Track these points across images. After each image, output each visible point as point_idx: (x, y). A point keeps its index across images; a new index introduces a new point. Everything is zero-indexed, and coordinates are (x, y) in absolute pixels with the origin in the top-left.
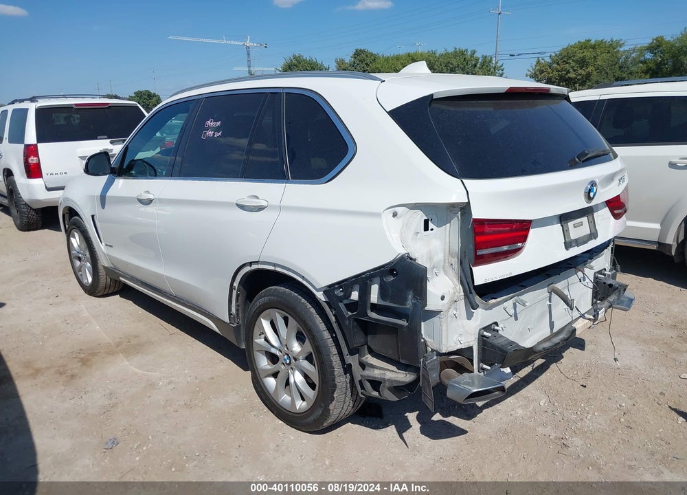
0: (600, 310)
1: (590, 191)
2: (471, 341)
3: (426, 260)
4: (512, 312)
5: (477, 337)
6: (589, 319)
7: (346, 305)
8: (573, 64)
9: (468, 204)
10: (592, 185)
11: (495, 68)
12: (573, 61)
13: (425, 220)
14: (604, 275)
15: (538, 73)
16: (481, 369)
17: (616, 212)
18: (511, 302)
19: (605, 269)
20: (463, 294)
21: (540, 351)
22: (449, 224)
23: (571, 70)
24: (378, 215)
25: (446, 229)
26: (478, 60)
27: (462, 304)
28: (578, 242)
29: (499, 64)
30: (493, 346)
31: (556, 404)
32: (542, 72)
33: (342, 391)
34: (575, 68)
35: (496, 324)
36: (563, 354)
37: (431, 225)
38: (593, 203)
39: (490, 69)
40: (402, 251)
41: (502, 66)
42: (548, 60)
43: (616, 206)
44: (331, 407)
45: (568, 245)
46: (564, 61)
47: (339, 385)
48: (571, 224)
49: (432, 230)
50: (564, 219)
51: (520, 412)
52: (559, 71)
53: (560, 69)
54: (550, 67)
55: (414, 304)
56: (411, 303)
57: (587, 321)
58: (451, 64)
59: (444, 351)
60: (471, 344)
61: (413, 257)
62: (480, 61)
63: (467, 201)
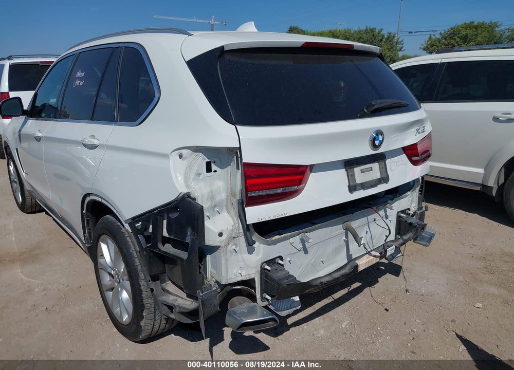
0: (389, 247)
1: (374, 139)
2: (253, 273)
3: (207, 199)
4: (300, 246)
5: (259, 270)
6: (375, 256)
7: (145, 237)
8: (458, 39)
9: (240, 148)
10: (377, 134)
11: (396, 43)
12: (458, 37)
13: (207, 162)
14: (408, 214)
15: (429, 46)
16: (263, 299)
17: (414, 159)
18: (298, 238)
19: (409, 209)
20: (242, 231)
21: (316, 285)
22: (230, 167)
23: (456, 45)
24: (166, 156)
25: (227, 171)
26: (384, 36)
27: (242, 240)
28: (364, 186)
29: (400, 40)
30: (273, 280)
31: (355, 327)
32: (432, 46)
33: (151, 311)
34: (459, 43)
35: (281, 258)
36: (379, 279)
37: (214, 167)
38: (381, 150)
39: (393, 43)
40: (184, 190)
41: (402, 41)
42: (438, 36)
43: (414, 153)
44: (142, 323)
45: (352, 188)
46: (451, 37)
47: (147, 306)
48: (357, 170)
49: (215, 171)
50: (350, 164)
51: (322, 332)
52: (446, 45)
53: (447, 44)
54: (439, 42)
55: (192, 240)
56: (190, 239)
57: (372, 258)
58: (362, 39)
59: (224, 283)
60: (252, 277)
61: (193, 196)
62: (386, 36)
63: (239, 146)
